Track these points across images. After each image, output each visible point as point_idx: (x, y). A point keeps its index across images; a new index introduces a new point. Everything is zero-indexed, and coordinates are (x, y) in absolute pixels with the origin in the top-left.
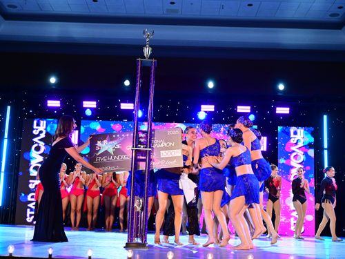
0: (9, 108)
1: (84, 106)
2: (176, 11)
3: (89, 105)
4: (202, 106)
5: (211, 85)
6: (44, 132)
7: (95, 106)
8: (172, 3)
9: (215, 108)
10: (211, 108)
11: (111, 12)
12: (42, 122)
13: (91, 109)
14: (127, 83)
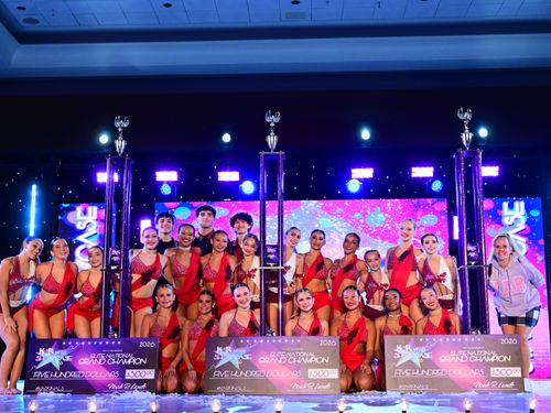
0: (34, 191)
1: (158, 179)
2: (303, 15)
3: (167, 177)
4: (353, 171)
5: (366, 134)
6: (95, 224)
7: (175, 179)
8: (295, 3)
9: (374, 174)
10: (368, 173)
11: (196, 22)
12: (90, 208)
13: (169, 183)
14: (227, 138)
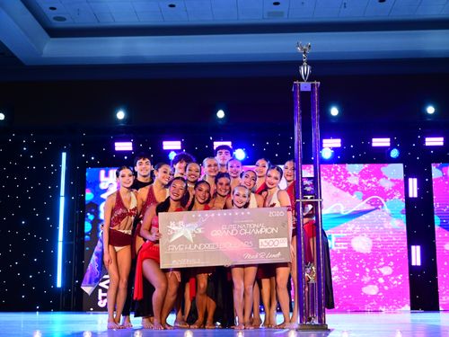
0: (64, 155)
1: (165, 148)
2: (281, 14)
3: (172, 146)
4: (325, 141)
5: (334, 111)
6: (115, 185)
7: (179, 148)
8: (276, 4)
9: (341, 143)
10: (337, 143)
12: (111, 172)
13: (176, 151)
14: (221, 114)
